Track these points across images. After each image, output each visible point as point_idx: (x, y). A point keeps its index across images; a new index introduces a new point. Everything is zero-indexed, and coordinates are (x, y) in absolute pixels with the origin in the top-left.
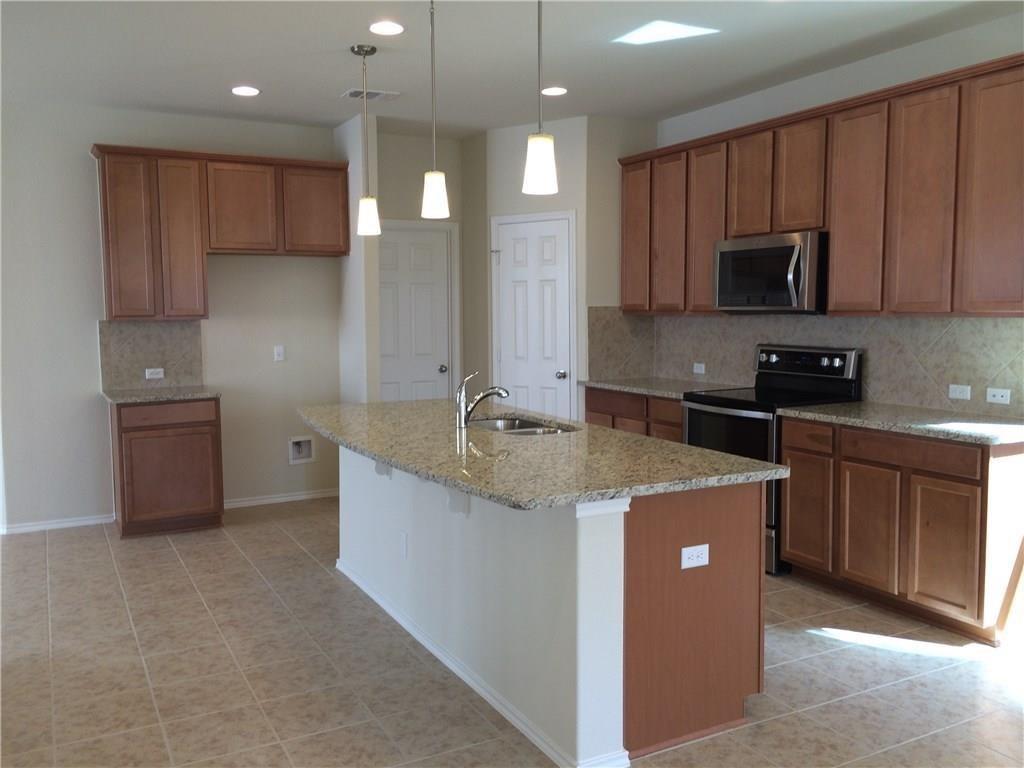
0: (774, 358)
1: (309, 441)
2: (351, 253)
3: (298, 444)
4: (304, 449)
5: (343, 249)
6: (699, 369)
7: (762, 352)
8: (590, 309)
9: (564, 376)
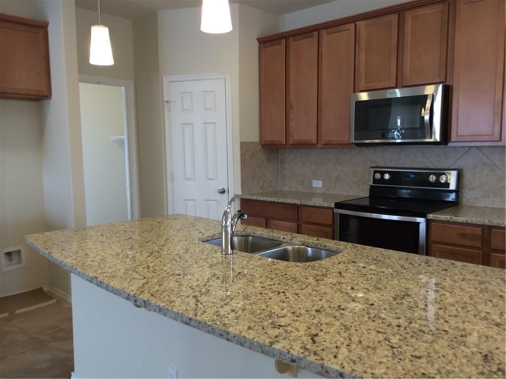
0: (387, 176)
1: (19, 252)
2: (52, 97)
3: (9, 254)
4: (15, 258)
5: (46, 94)
6: (317, 184)
7: (375, 172)
8: (242, 144)
9: (223, 192)
